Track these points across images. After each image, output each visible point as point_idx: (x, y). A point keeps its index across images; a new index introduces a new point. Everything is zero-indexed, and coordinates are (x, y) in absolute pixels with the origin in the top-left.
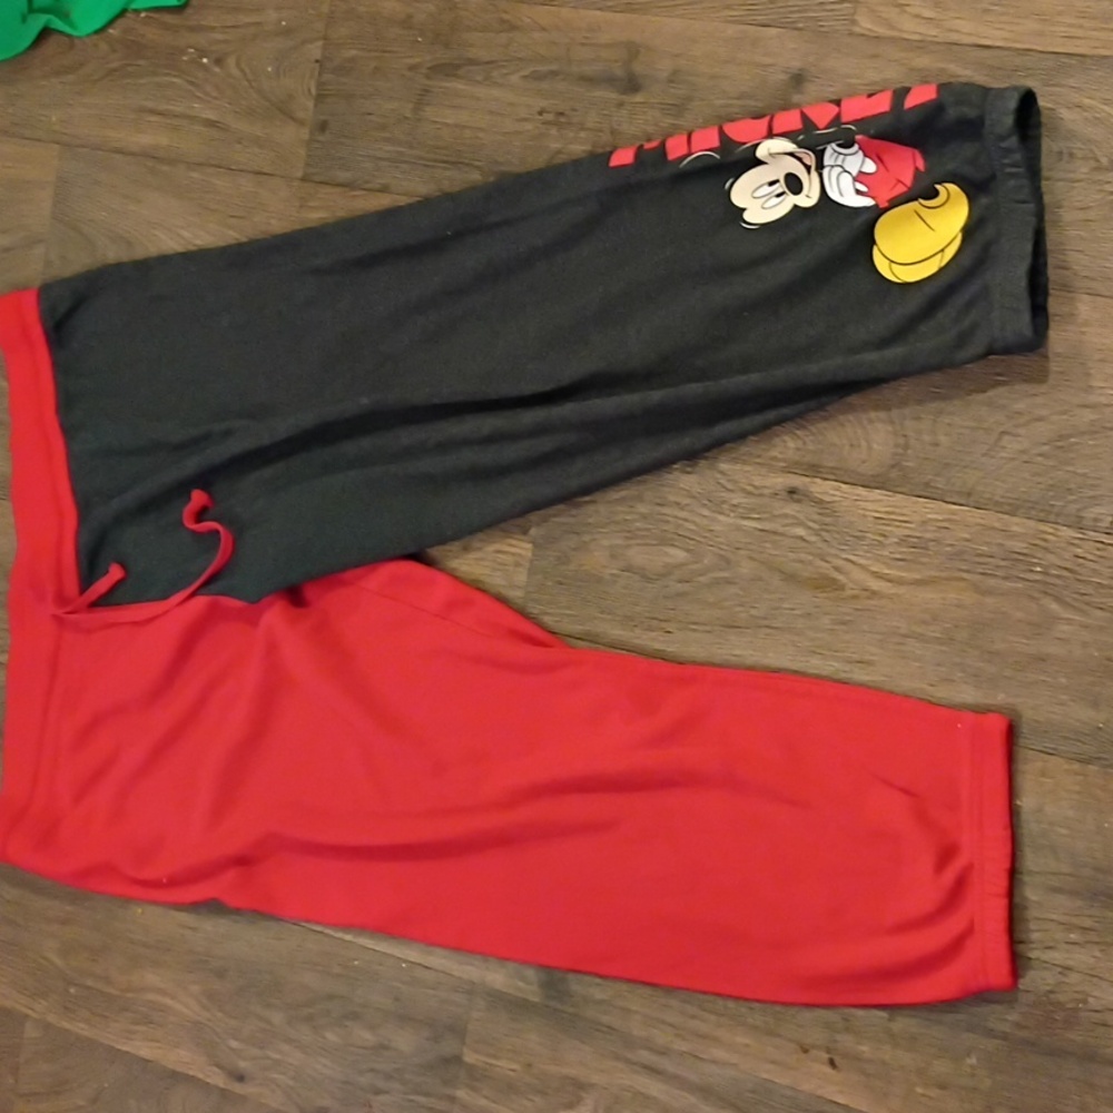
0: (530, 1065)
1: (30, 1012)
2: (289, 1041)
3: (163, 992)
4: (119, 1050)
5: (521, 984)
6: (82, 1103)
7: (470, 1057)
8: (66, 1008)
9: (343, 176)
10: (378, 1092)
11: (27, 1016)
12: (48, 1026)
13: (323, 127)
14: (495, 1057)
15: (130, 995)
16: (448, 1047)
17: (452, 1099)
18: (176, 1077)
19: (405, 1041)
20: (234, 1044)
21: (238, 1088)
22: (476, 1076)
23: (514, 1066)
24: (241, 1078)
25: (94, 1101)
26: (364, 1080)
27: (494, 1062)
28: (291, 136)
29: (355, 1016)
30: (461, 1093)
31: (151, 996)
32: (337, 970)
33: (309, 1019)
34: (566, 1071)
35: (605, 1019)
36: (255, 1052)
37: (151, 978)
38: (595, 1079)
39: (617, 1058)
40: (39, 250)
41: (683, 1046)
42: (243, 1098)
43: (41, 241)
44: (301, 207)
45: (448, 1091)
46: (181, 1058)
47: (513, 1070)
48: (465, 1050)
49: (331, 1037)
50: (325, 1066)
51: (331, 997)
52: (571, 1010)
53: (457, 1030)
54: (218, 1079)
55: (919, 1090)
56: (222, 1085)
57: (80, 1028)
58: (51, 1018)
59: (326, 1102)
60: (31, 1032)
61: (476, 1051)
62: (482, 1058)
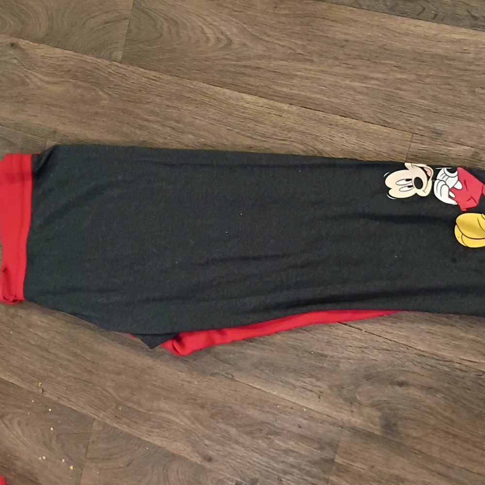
0: (373, 467)
1: (96, 417)
2: (237, 443)
3: (169, 412)
4: (145, 441)
5: (371, 425)
6: (122, 465)
7: (338, 460)
8: (116, 417)
10: (286, 473)
11: (94, 419)
12: (105, 425)
14: (353, 462)
15: (151, 413)
16: (327, 454)
17: (327, 481)
18: (175, 457)
19: (303, 448)
20: (207, 442)
21: (208, 465)
22: (342, 470)
23: (363, 466)
24: (210, 460)
25: (129, 465)
26: (279, 466)
27: (353, 464)
29: (276, 434)
30: (333, 478)
31: (163, 415)
32: (267, 409)
33: (250, 433)
34: (392, 471)
35: (418, 447)
36: (218, 447)
37: (163, 405)
38: (410, 477)
39: (423, 467)
40: (126, 23)
41: (461, 464)
42: (211, 470)
43: (125, 19)
44: (275, 7)
45: (326, 477)
46: (178, 447)
47: (363, 469)
48: (337, 456)
49: (263, 444)
50: (257, 458)
51: (263, 423)
52: (397, 440)
53: (333, 446)
54: (198, 460)
56: (199, 462)
57: (125, 429)
58: (108, 421)
59: (257, 476)
60: (96, 427)
61: (342, 457)
62: (346, 461)
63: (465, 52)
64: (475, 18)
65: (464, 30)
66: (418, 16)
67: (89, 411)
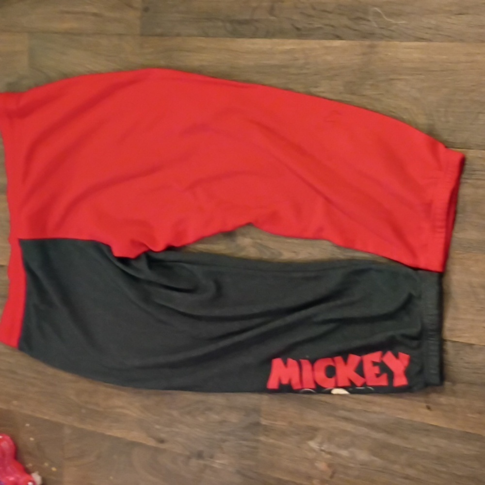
0: (291, 423)
1: (65, 422)
3: (123, 407)
4: (107, 435)
6: (93, 459)
7: (264, 422)
8: (81, 419)
9: (159, 31)
10: (224, 441)
11: (64, 424)
12: (74, 428)
13: (146, 10)
14: (275, 420)
15: (109, 410)
16: (253, 418)
17: (258, 441)
18: (133, 444)
19: (234, 418)
20: (158, 427)
21: (161, 446)
22: (267, 430)
24: (162, 441)
25: (98, 458)
26: (217, 437)
27: (274, 422)
28: (132, 16)
29: (210, 409)
30: (262, 438)
31: (118, 410)
33: (190, 412)
34: (308, 423)
36: (167, 429)
37: (117, 402)
38: (321, 425)
39: (330, 415)
41: (359, 407)
42: (164, 450)
45: (256, 438)
46: (135, 435)
47: (284, 425)
48: (261, 419)
49: (201, 419)
50: (199, 432)
53: (257, 411)
54: (152, 443)
55: (470, 415)
56: (154, 446)
57: (89, 427)
58: (77, 424)
59: (201, 448)
60: (67, 431)
61: (266, 419)
62: (269, 421)
63: (296, 59)
64: (298, 29)
65: (291, 41)
66: (254, 36)
67: (59, 419)
